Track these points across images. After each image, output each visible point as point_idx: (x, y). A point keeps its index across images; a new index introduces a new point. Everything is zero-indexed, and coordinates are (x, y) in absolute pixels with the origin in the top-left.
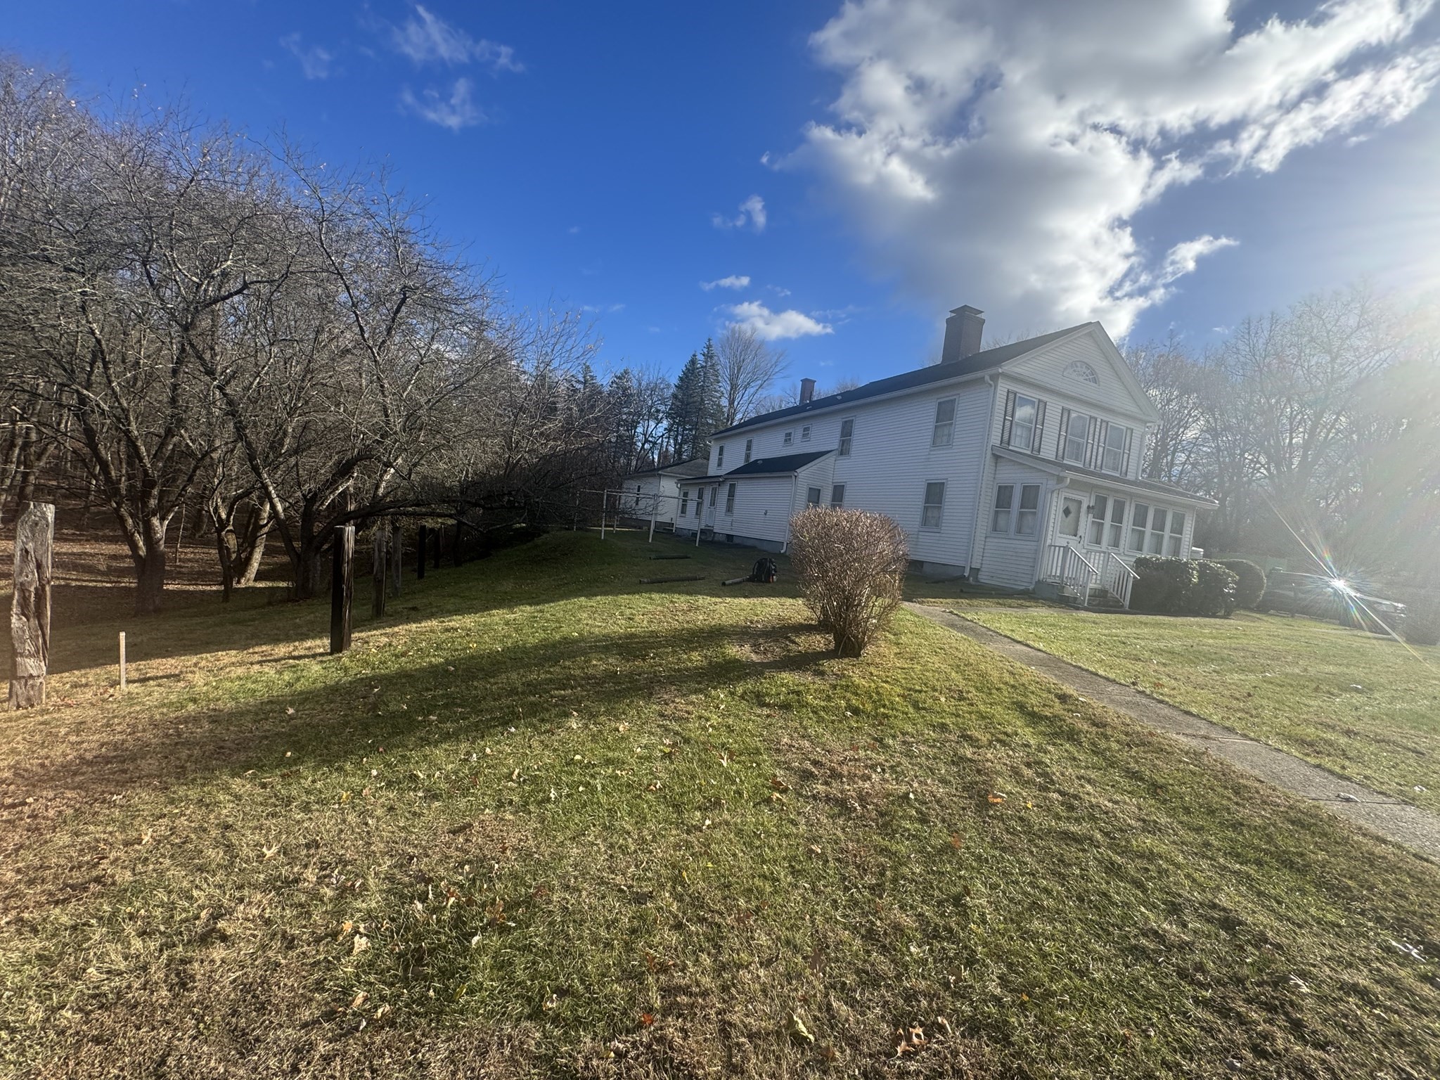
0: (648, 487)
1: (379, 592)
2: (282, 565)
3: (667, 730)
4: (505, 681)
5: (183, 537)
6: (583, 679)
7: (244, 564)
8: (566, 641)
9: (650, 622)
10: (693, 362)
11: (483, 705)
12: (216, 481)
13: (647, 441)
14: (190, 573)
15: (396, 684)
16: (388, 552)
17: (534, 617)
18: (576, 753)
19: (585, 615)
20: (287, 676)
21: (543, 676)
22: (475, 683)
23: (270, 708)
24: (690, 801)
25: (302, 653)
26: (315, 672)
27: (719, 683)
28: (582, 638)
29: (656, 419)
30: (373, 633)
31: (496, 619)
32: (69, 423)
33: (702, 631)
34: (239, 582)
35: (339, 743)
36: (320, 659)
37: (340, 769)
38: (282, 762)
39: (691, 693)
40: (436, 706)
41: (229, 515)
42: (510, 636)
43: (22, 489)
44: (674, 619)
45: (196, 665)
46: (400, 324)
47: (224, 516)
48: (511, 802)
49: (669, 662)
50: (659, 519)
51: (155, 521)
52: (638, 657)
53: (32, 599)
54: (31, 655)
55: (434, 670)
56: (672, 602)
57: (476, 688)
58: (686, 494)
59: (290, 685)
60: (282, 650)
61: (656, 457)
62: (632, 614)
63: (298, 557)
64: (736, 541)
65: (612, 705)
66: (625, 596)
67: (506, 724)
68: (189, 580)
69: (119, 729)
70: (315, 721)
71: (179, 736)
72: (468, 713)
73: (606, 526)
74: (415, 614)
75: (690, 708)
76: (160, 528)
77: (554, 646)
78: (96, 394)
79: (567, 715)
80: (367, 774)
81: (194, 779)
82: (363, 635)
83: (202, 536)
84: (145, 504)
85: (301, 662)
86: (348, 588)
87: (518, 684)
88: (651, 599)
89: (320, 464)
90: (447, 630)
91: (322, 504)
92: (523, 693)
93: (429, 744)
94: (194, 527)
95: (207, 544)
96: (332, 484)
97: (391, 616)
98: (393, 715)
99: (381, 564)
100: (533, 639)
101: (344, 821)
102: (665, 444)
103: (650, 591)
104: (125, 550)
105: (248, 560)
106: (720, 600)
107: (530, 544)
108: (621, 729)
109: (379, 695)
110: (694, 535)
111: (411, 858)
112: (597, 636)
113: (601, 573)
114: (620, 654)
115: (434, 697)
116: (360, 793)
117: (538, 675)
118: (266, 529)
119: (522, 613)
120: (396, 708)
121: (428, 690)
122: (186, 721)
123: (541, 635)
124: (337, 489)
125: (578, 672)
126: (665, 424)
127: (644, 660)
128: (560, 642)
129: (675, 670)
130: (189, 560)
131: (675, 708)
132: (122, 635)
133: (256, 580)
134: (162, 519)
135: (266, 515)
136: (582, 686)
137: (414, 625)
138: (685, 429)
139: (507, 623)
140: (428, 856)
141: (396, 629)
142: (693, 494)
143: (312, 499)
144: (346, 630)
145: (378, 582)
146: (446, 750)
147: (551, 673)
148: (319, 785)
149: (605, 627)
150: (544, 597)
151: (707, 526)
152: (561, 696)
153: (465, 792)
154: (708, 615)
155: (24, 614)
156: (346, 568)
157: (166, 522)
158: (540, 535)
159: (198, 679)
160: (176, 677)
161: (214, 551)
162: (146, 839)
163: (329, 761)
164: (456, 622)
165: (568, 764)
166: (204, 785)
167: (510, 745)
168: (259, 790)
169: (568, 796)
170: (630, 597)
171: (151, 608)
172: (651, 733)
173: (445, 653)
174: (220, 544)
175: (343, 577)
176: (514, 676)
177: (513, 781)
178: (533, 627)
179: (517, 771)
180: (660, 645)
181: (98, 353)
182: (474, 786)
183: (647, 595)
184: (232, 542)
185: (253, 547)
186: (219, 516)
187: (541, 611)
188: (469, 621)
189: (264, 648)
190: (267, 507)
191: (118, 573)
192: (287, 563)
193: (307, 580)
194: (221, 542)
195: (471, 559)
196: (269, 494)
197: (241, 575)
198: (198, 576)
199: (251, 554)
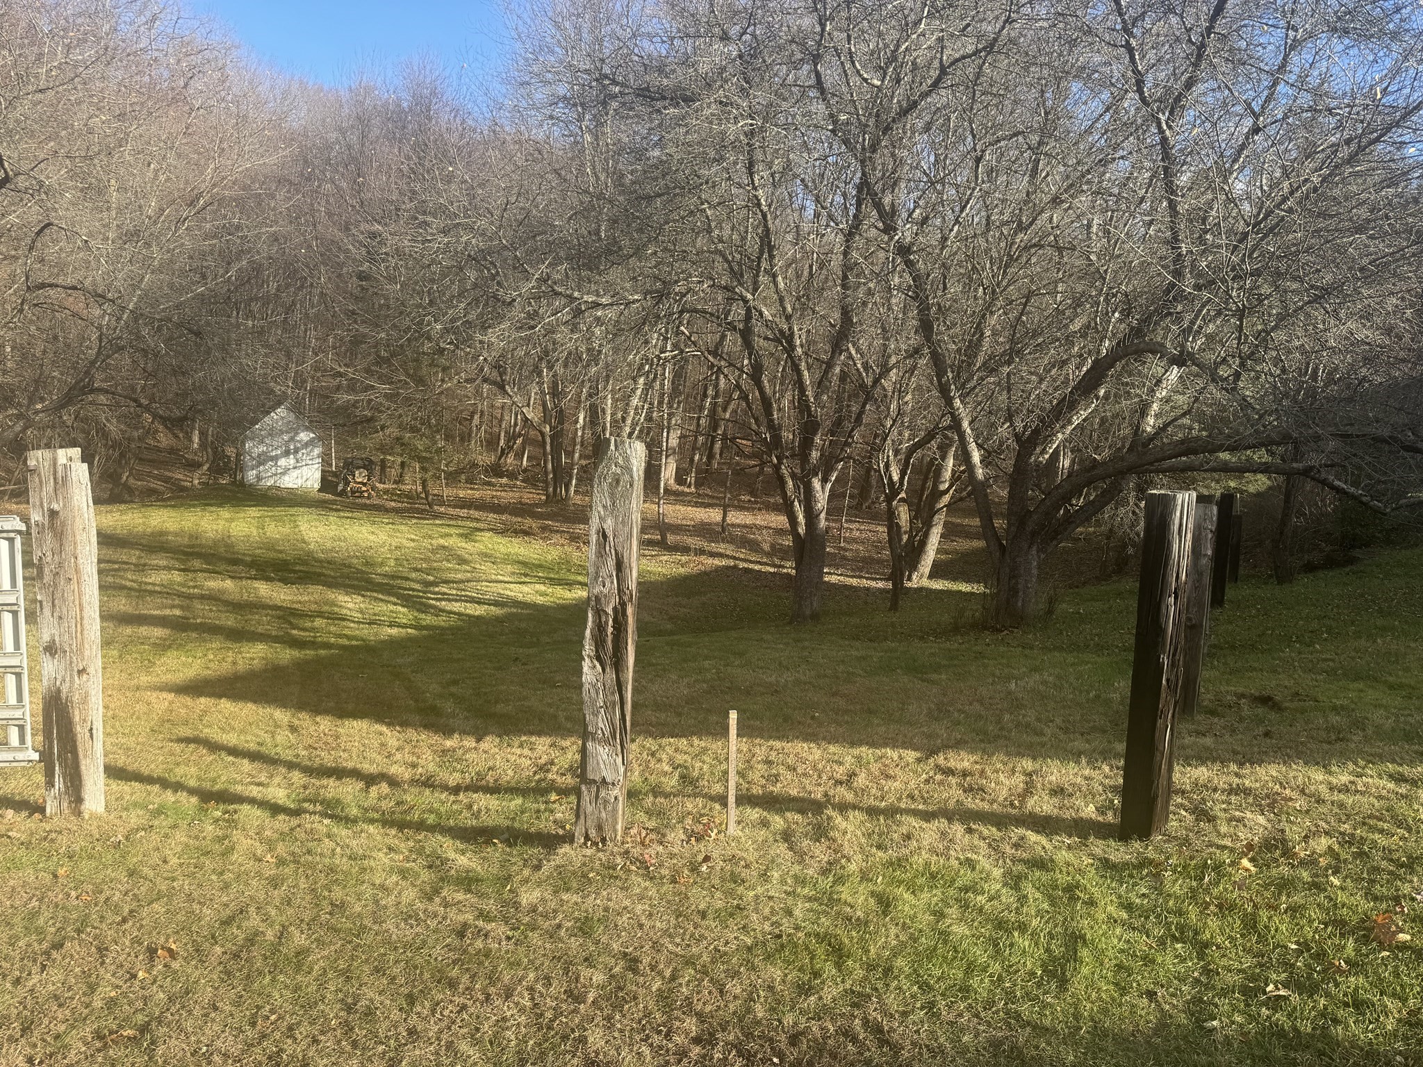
2: (965, 554)
5: (850, 507)
7: (917, 550)
12: (889, 423)
14: (854, 560)
34: (910, 579)
41: (903, 474)
45: (851, 777)
47: (896, 478)
51: (816, 483)
53: (610, 630)
54: (605, 740)
63: (1002, 543)
68: (853, 570)
74: (1277, 722)
76: (821, 493)
83: (869, 507)
84: (806, 459)
85: (1053, 846)
91: (1043, 452)
94: (861, 494)
95: (874, 517)
96: (1062, 412)
104: (781, 520)
105: (923, 543)
118: (946, 499)
124: (1070, 422)
130: (855, 540)
132: (733, 715)
133: (931, 577)
134: (825, 480)
135: (947, 475)
143: (1029, 442)
155: (599, 658)
157: (829, 486)
159: (852, 838)
160: (817, 815)
161: (880, 529)
171: (808, 612)
174: (890, 518)
175: (1164, 631)
184: (904, 515)
185: (928, 525)
186: (890, 478)
189: (966, 761)
190: (950, 462)
191: (781, 552)
192: (974, 552)
193: (1014, 591)
194: (891, 516)
195: (1310, 568)
196: (962, 435)
197: (914, 566)
198: (863, 565)
199: (926, 535)
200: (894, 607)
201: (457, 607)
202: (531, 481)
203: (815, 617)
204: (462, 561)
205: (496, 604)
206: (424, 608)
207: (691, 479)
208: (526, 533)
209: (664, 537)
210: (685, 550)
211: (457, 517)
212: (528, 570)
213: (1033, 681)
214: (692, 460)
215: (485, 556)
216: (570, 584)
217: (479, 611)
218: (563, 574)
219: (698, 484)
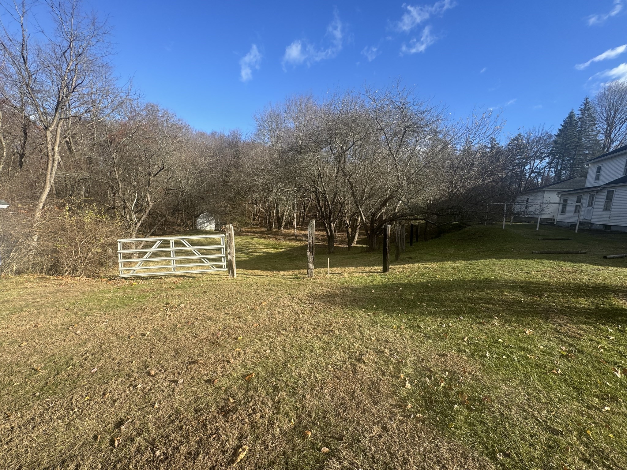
0: (533, 199)
1: (398, 250)
2: (363, 239)
3: (562, 340)
4: (455, 294)
6: (499, 301)
8: (486, 280)
9: (543, 276)
10: (571, 117)
11: (446, 303)
12: (346, 211)
13: (532, 172)
14: (339, 241)
15: (408, 288)
16: (400, 235)
17: (467, 266)
18: (499, 338)
19: (497, 268)
20: (370, 278)
21: (475, 296)
22: (441, 293)
23: (366, 289)
24: (587, 389)
25: (374, 271)
26: (379, 279)
27: (607, 322)
28: (496, 280)
29: (541, 158)
30: (396, 266)
31: (448, 266)
32: (313, 196)
33: (587, 286)
34: (351, 245)
35: (390, 306)
36: (380, 274)
37: (391, 316)
38: (372, 309)
39: (581, 323)
40: (425, 299)
41: (349, 222)
42: (456, 274)
43: (304, 216)
44: (561, 276)
45: (345, 271)
46: (404, 142)
48: (465, 351)
49: (560, 301)
50: (544, 216)
51: (332, 224)
52: (536, 295)
53: (311, 247)
54: (311, 263)
55: (422, 284)
56: (559, 266)
57: (442, 295)
58: (565, 201)
59: (372, 282)
60: (367, 269)
61: (540, 180)
62: (529, 270)
63: (370, 236)
64: (613, 229)
65: (520, 318)
66: (523, 260)
67: (458, 314)
68: (339, 243)
69: (330, 287)
70: (381, 296)
71: (344, 293)
72: (439, 306)
73: (506, 222)
74: (411, 260)
75: (582, 332)
76: (333, 226)
77: (480, 281)
78: (319, 187)
79: (492, 318)
80: (401, 321)
81: (349, 308)
82: (393, 266)
83: (342, 229)
84: (330, 219)
85: (374, 274)
86: (389, 248)
87: (462, 297)
88: (542, 263)
89: (375, 201)
90: (425, 268)
91: (377, 217)
92: (465, 302)
93: (424, 315)
94: (340, 226)
95: (343, 231)
96: (379, 209)
97: (402, 260)
98: (408, 300)
99: (398, 240)
100: (469, 277)
101: (396, 336)
102: (546, 173)
103: (541, 258)
104: (325, 233)
105: (354, 237)
106: (603, 268)
107: (460, 231)
108: (527, 332)
109: (402, 291)
110: (574, 225)
111: (423, 359)
112: (506, 280)
113: (505, 247)
114: (523, 292)
115: (423, 296)
116: (400, 327)
117: (473, 295)
118: (359, 227)
119: (460, 264)
120: (408, 297)
121: (420, 292)
122: (345, 288)
123: (471, 276)
124: (382, 211)
125: (496, 297)
126: (547, 160)
127: (541, 297)
128: (484, 281)
129: (565, 307)
130: (339, 237)
131: (569, 330)
133: (356, 244)
134: (334, 224)
135: (359, 221)
136: (499, 304)
137: (412, 265)
138: (563, 160)
139: (453, 268)
140: (429, 361)
141: (405, 266)
142: (573, 200)
143: (374, 215)
144: (388, 264)
145: (397, 247)
146: (431, 319)
147: (480, 295)
148: (385, 320)
149: (511, 276)
150: (471, 257)
151: (584, 219)
152: (487, 307)
153: (442, 340)
154: (592, 276)
155: (310, 251)
156: (388, 241)
158: (466, 227)
159: (346, 275)
160: (340, 274)
161: (345, 234)
162: (340, 323)
163: (387, 312)
164: (429, 265)
165: (495, 342)
166: (352, 310)
167: (461, 325)
168: (367, 316)
169: (497, 358)
170: (527, 261)
171: (331, 251)
172: (549, 340)
173: (426, 278)
175: (387, 244)
176: (460, 293)
177: (464, 341)
178: (467, 271)
179: (466, 338)
180: (551, 290)
181: (319, 174)
182: (446, 338)
183: (539, 261)
184: (350, 231)
185: (355, 233)
186: (347, 222)
187: (470, 264)
188: (435, 265)
189: (362, 268)
190: (359, 219)
191: (324, 240)
192: (365, 238)
193: (372, 244)
194: (347, 231)
195: (432, 238)
196: (361, 214)
197: (353, 242)
198: (341, 242)
199: (355, 235)
200: (349, 250)
201: (255, 254)
202: (262, 226)
203: (333, 252)
204: (253, 245)
205: (263, 253)
206: (249, 254)
207: (300, 224)
208: (265, 238)
209: (296, 238)
210: (302, 240)
211: (248, 235)
212: (268, 246)
213: (374, 258)
214: (300, 220)
215: (257, 243)
216: (278, 249)
217: (260, 254)
218: (275, 246)
219: (301, 225)
